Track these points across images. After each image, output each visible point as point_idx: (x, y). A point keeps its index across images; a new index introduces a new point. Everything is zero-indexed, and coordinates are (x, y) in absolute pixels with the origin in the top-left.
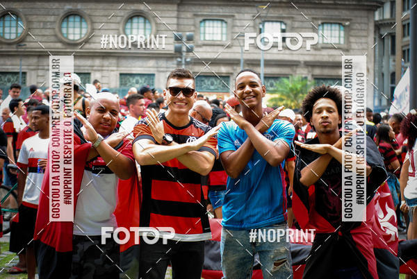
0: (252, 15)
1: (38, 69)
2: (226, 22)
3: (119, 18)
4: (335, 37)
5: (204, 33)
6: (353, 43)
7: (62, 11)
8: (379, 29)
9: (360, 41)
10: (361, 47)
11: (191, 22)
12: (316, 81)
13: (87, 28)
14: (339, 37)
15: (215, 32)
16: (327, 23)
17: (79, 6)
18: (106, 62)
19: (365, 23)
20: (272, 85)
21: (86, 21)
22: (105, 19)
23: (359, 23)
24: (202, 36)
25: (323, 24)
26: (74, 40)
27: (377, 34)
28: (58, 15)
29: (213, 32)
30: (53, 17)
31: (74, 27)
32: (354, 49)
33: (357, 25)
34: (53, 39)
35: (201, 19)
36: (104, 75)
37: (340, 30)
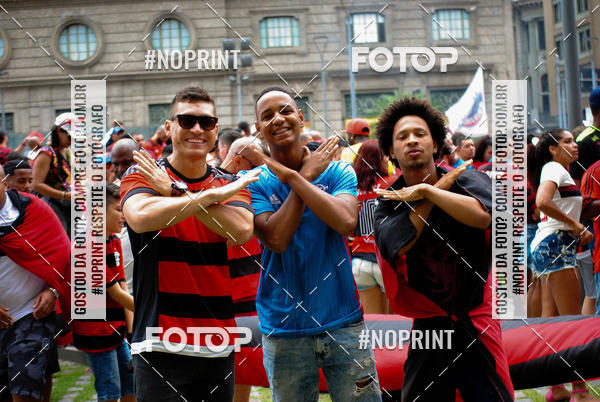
0: (333, 6)
1: (30, 107)
2: (297, 20)
3: (142, 25)
4: (457, 29)
5: (267, 38)
6: (483, 35)
7: (59, 20)
8: (520, 13)
9: (493, 32)
10: (494, 41)
11: (247, 22)
12: (434, 96)
13: (97, 42)
14: (463, 29)
15: (283, 34)
16: (444, 10)
17: (83, 11)
18: (128, 90)
19: (498, 6)
20: (370, 106)
21: (93, 33)
22: (121, 28)
23: (490, 7)
24: (264, 41)
25: (437, 11)
26: (78, 61)
27: (518, 21)
28: (53, 26)
29: (280, 34)
30: (45, 30)
31: (78, 43)
32: (485, 45)
33: (487, 9)
34: (48, 61)
35: (260, 17)
36: (126, 108)
37: (462, 19)
